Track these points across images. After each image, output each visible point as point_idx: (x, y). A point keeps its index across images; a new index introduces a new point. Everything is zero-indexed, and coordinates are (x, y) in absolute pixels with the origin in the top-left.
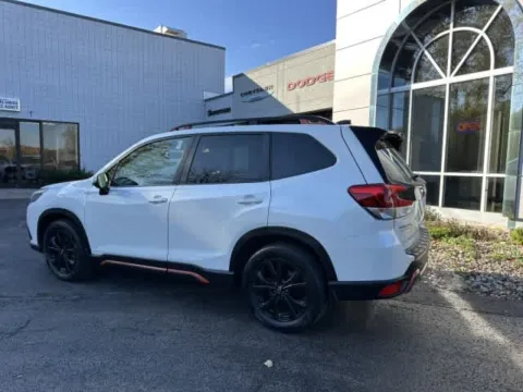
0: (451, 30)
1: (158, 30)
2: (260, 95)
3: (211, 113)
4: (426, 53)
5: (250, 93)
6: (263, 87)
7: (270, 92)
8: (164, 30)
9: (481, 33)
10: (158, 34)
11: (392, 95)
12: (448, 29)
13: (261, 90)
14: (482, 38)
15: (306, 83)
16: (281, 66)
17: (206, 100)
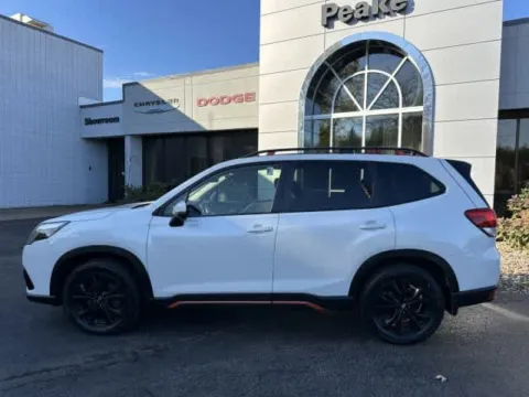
0: (366, 71)
1: (17, 17)
2: (162, 107)
3: (89, 122)
4: (345, 87)
5: (148, 103)
6: (166, 99)
7: (175, 105)
8: (26, 20)
9: (391, 77)
10: (15, 21)
11: (313, 121)
12: (363, 69)
13: (163, 102)
14: (392, 82)
15: (220, 101)
16: (188, 80)
17: (82, 107)
